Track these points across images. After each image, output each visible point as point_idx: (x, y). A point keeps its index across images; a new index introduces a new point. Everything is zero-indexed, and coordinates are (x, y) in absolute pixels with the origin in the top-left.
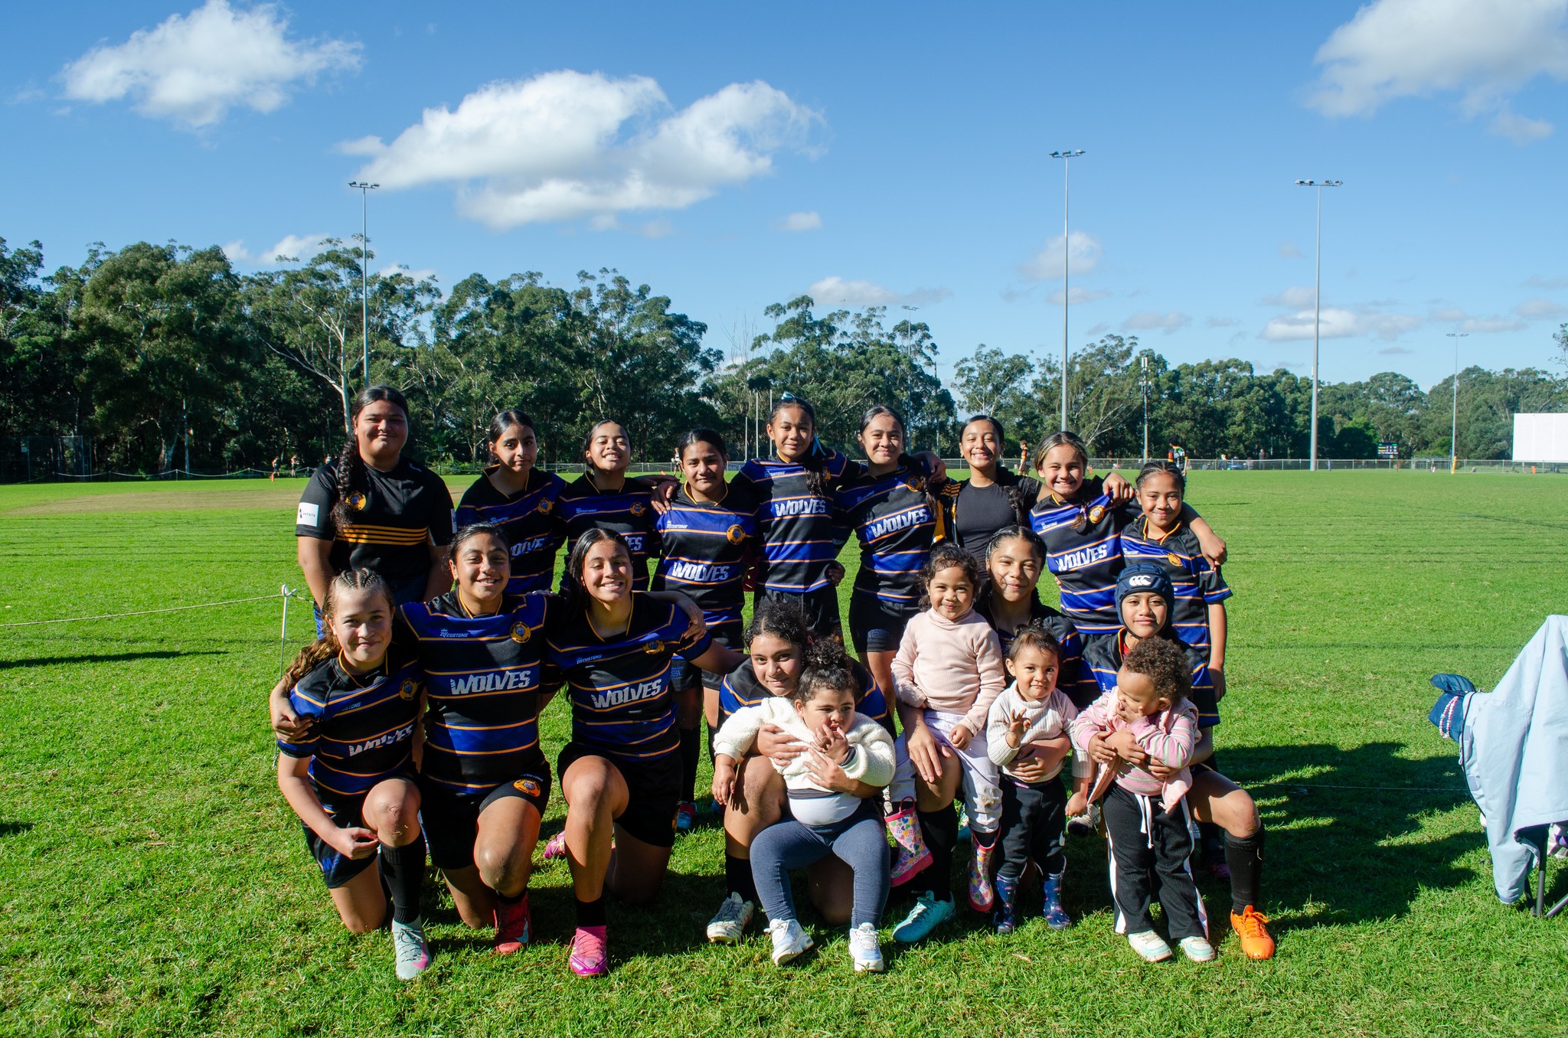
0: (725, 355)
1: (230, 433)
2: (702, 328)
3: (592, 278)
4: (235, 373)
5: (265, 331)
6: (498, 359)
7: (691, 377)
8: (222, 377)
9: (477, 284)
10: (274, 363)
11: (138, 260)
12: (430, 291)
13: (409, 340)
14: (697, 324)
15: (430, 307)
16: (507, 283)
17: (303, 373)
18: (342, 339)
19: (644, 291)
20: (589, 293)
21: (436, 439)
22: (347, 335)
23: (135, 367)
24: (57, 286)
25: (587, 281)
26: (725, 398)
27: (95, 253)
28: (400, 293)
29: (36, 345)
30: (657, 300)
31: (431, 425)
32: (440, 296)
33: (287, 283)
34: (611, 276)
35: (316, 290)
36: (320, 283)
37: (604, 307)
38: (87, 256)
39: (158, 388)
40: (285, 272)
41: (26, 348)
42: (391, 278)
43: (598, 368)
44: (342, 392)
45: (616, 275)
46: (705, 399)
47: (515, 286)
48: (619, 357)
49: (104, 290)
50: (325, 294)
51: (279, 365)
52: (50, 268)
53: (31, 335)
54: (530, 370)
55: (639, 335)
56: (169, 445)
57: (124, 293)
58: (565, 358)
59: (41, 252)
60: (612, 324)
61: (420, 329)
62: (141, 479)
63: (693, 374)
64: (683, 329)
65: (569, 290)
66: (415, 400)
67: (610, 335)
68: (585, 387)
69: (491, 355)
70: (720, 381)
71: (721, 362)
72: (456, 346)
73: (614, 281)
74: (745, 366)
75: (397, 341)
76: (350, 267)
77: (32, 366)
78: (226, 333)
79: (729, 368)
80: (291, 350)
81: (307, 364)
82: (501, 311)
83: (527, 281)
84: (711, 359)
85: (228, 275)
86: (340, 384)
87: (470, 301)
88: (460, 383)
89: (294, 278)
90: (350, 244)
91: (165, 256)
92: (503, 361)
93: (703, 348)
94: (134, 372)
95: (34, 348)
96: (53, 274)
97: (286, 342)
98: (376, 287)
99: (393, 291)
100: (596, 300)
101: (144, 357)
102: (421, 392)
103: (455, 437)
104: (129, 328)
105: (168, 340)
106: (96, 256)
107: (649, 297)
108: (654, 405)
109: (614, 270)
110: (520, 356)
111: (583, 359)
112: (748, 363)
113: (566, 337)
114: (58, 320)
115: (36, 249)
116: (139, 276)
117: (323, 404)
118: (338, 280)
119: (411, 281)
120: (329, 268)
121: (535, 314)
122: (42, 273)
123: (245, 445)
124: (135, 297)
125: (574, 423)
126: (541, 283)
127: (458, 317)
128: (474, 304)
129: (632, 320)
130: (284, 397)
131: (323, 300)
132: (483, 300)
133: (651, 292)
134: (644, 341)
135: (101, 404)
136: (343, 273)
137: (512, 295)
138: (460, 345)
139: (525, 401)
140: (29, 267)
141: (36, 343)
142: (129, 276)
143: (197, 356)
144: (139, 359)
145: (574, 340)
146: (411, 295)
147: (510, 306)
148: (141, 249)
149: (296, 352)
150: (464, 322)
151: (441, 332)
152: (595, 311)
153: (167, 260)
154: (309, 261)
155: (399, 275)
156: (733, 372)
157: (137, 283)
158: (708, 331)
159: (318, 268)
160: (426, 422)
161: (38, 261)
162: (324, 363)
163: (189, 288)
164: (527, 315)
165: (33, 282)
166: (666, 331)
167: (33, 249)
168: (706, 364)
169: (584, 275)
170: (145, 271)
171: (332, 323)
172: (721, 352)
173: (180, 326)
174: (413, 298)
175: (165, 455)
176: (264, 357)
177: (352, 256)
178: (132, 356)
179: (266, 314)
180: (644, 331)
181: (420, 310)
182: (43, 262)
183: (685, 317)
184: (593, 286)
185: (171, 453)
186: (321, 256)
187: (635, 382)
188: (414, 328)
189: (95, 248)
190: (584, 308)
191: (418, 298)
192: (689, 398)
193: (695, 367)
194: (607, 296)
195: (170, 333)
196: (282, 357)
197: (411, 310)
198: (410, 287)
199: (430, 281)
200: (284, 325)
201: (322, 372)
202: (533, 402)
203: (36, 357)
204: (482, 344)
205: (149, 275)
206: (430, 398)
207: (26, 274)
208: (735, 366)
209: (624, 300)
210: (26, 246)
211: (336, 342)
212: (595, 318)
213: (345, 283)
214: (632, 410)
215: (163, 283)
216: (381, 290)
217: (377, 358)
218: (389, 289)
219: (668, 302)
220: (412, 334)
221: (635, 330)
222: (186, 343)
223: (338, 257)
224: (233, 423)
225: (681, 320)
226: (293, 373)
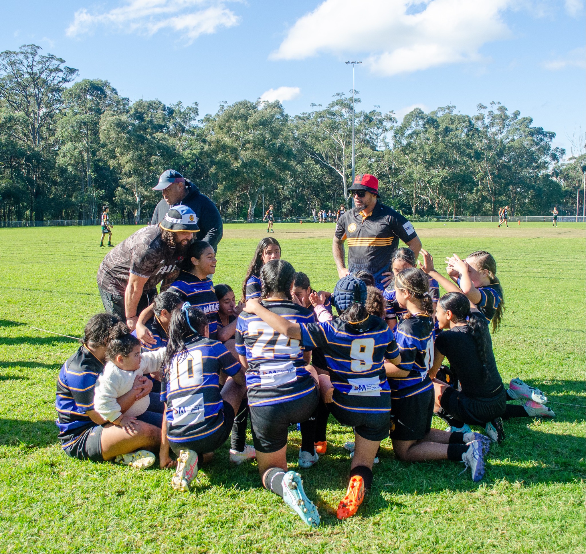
0: (566, 152)
1: (286, 198)
2: (552, 135)
3: (485, 108)
4: (286, 167)
5: (303, 144)
6: (428, 157)
7: (545, 165)
8: (280, 169)
9: (418, 114)
10: (309, 161)
11: (240, 109)
12: (391, 119)
13: (381, 147)
14: (549, 133)
15: (392, 128)
16: (435, 113)
17: (323, 166)
18: (344, 147)
19: (517, 114)
20: (483, 117)
21: (393, 202)
22: (346, 145)
23: (238, 165)
24: (204, 124)
25: (482, 109)
26: (567, 178)
27: (222, 107)
28: (375, 121)
29: (194, 154)
30: (524, 120)
31: (391, 194)
32: (396, 122)
33: (316, 118)
34: (497, 106)
35: (331, 121)
36: (332, 117)
37: (492, 124)
38: (219, 108)
39: (248, 176)
40: (316, 112)
41: (189, 156)
42: (370, 113)
43: (487, 161)
44: (343, 176)
45: (500, 105)
46: (554, 179)
47: (440, 114)
48: (500, 154)
49: (224, 126)
50: (335, 123)
51: (311, 162)
52: (202, 116)
53: (191, 150)
54: (448, 163)
55: (513, 140)
56: (253, 205)
57: (233, 127)
58: (469, 156)
59: (198, 108)
60: (496, 134)
61: (386, 141)
62: (241, 222)
63: (545, 163)
64: (541, 136)
65: (471, 116)
66: (383, 180)
67: (495, 141)
68: (479, 171)
69: (425, 154)
70: (565, 167)
71: (564, 156)
72: (404, 151)
73: (498, 109)
74: (580, 157)
75: (374, 148)
76: (348, 108)
77: (192, 165)
78: (282, 146)
79: (570, 159)
80: (317, 154)
81: (325, 162)
82: (432, 130)
83: (447, 111)
84: (558, 154)
85: (282, 115)
86: (342, 172)
87: (413, 124)
88: (407, 170)
89: (319, 115)
90: (348, 95)
91: (254, 107)
92: (432, 158)
93: (553, 147)
94: (237, 167)
95: (193, 156)
96: (203, 118)
97: (315, 150)
98: (362, 118)
99: (371, 120)
100: (487, 121)
101: (242, 160)
102: (386, 176)
103: (403, 201)
104: (235, 145)
105: (254, 150)
106: (222, 108)
107: (520, 117)
108: (521, 182)
109: (499, 103)
110: (441, 156)
111: (478, 156)
112: (582, 155)
113: (469, 143)
114: (204, 141)
115: (196, 106)
116: (240, 118)
117: (334, 183)
118: (341, 115)
119: (380, 114)
120: (337, 109)
121: (452, 130)
122: (198, 118)
123: (293, 206)
124: (238, 129)
125: (472, 193)
126: (455, 112)
127: (407, 133)
128: (416, 126)
129: (508, 132)
130: (313, 179)
131: (334, 127)
132: (421, 123)
133: (520, 115)
134: (515, 144)
135: (222, 184)
136: (344, 111)
137: (438, 120)
138: (408, 149)
139: (445, 181)
140: (192, 115)
141: (194, 153)
142: (235, 118)
143: (267, 158)
144: (239, 161)
145: (473, 144)
146: (381, 122)
147: (436, 127)
148: (243, 104)
149: (319, 155)
150: (411, 135)
151: (398, 142)
152: (487, 127)
153: (254, 109)
154: (328, 106)
155: (375, 111)
156: (572, 161)
157: (239, 121)
158: (556, 137)
159: (332, 109)
160: (389, 192)
161: (196, 113)
162: (334, 160)
163: (263, 123)
164: (447, 130)
165: (194, 123)
166: (529, 138)
167: (194, 106)
168: (554, 157)
169: (481, 106)
170: (243, 115)
171: (338, 139)
172: (564, 150)
173: (259, 144)
174: (382, 123)
175: (251, 209)
176: (303, 158)
177: (349, 102)
178: (236, 159)
179: (305, 135)
180: (516, 138)
181: (386, 130)
182: (199, 112)
183: (542, 129)
184: (486, 112)
185: (253, 209)
186: (333, 102)
187: (509, 168)
188: (383, 140)
189: (222, 104)
190: (479, 125)
191: (385, 123)
192: (544, 178)
193: (548, 159)
194: (494, 118)
195: (255, 147)
196: (312, 158)
197: (380, 130)
198: (380, 118)
199: (391, 114)
200: (314, 141)
201: (333, 165)
202: (448, 181)
203: (194, 161)
204: (421, 148)
205: (245, 117)
206: (390, 179)
207: (190, 119)
208: (574, 158)
209: (504, 120)
210: (192, 105)
211: (340, 150)
212: (486, 131)
213: (345, 117)
214: (507, 185)
215: (251, 121)
216: (365, 119)
217: (362, 157)
218: (368, 119)
219: (531, 120)
220: (382, 144)
221: (511, 138)
222: (262, 152)
223: (342, 103)
224: (287, 193)
225: (539, 131)
226: (318, 167)
